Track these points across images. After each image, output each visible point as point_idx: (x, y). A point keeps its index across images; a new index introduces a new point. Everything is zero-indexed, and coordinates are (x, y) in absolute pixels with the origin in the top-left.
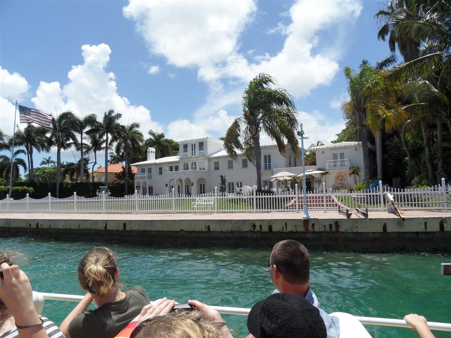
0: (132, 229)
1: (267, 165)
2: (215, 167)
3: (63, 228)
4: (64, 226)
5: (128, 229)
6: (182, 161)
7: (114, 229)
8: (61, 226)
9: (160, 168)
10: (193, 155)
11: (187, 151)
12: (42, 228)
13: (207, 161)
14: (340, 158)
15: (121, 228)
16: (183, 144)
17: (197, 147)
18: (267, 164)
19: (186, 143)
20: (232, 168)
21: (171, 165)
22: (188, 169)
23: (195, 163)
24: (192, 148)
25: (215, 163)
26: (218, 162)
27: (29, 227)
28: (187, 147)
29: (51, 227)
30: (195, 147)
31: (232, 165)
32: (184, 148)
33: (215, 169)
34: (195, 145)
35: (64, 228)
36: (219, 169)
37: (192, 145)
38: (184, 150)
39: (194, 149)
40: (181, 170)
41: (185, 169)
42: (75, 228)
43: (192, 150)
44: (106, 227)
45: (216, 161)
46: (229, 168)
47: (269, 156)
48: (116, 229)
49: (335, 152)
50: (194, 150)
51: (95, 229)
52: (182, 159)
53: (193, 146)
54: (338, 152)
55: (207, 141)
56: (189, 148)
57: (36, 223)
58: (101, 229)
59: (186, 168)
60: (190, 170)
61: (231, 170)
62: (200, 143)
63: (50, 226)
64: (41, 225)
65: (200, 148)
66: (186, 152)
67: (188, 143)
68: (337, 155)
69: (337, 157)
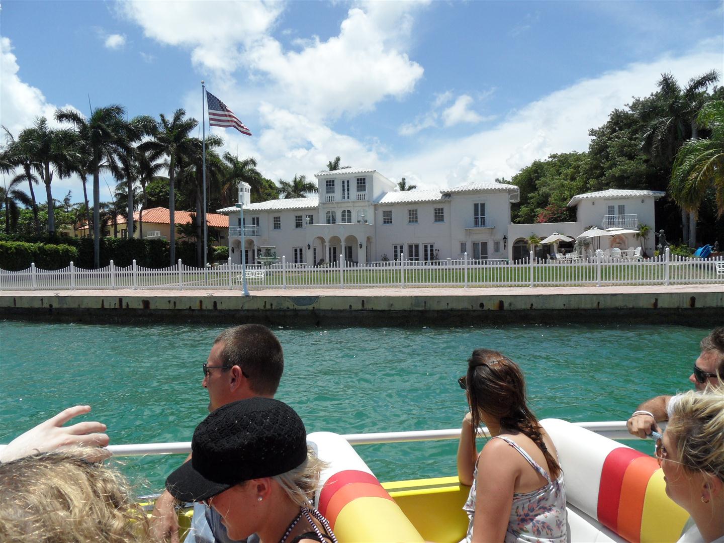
0: (708, 305)
1: (480, 219)
2: (384, 219)
3: (562, 307)
4: (564, 305)
5: (698, 305)
6: (324, 208)
7: (671, 306)
8: (559, 305)
9: (277, 218)
10: (344, 198)
11: (334, 192)
12: (512, 308)
13: (372, 209)
14: (619, 212)
15: (687, 305)
16: (325, 179)
17: (353, 186)
18: (480, 217)
19: (330, 178)
20: (417, 221)
21: (299, 214)
22: (334, 221)
23: (349, 212)
24: (344, 186)
25: (384, 212)
26: (391, 212)
27: (479, 308)
28: (333, 185)
29: (534, 307)
30: (348, 186)
31: (417, 218)
32: (327, 185)
33: (385, 222)
34: (348, 182)
35: (565, 308)
36: (391, 222)
37: (343, 182)
38: (327, 189)
39: (346, 188)
40: (321, 223)
41: (328, 221)
42: (588, 306)
43: (344, 190)
44: (656, 304)
45: (386, 209)
46: (410, 222)
47: (483, 205)
48: (676, 306)
49: (611, 203)
50: (346, 190)
51: (633, 308)
52: (324, 204)
53: (346, 185)
54: (616, 205)
55: (372, 177)
56: (338, 188)
57: (497, 302)
58: (645, 307)
59: (331, 219)
60: (339, 222)
61: (413, 225)
62: (358, 180)
63: (532, 305)
64: (510, 304)
65: (358, 187)
66: (330, 192)
67: (336, 178)
68: (614, 208)
69: (614, 211)
